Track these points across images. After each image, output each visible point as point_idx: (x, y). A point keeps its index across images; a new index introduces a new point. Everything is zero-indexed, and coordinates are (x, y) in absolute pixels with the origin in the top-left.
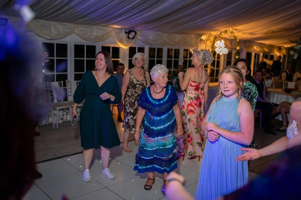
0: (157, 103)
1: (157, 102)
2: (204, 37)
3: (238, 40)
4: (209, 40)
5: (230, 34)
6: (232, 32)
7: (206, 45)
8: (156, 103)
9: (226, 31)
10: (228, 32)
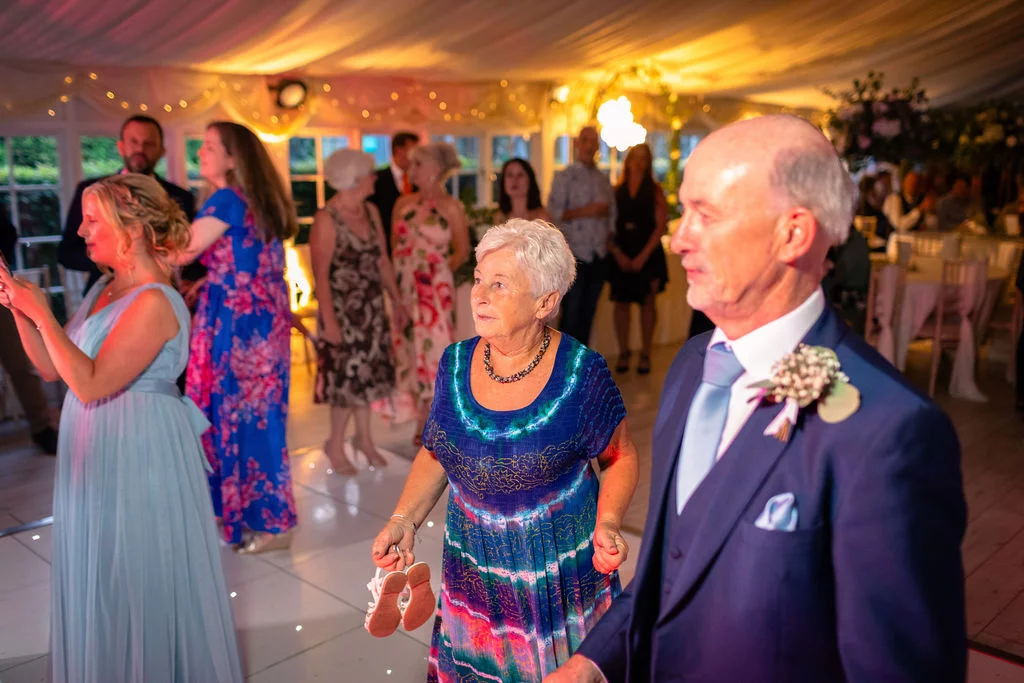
0: (488, 434)
1: (488, 430)
2: (562, 94)
3: (673, 98)
4: (581, 100)
5: (647, 79)
6: (654, 73)
7: (569, 115)
8: (484, 434)
9: (634, 70)
10: (641, 72)
